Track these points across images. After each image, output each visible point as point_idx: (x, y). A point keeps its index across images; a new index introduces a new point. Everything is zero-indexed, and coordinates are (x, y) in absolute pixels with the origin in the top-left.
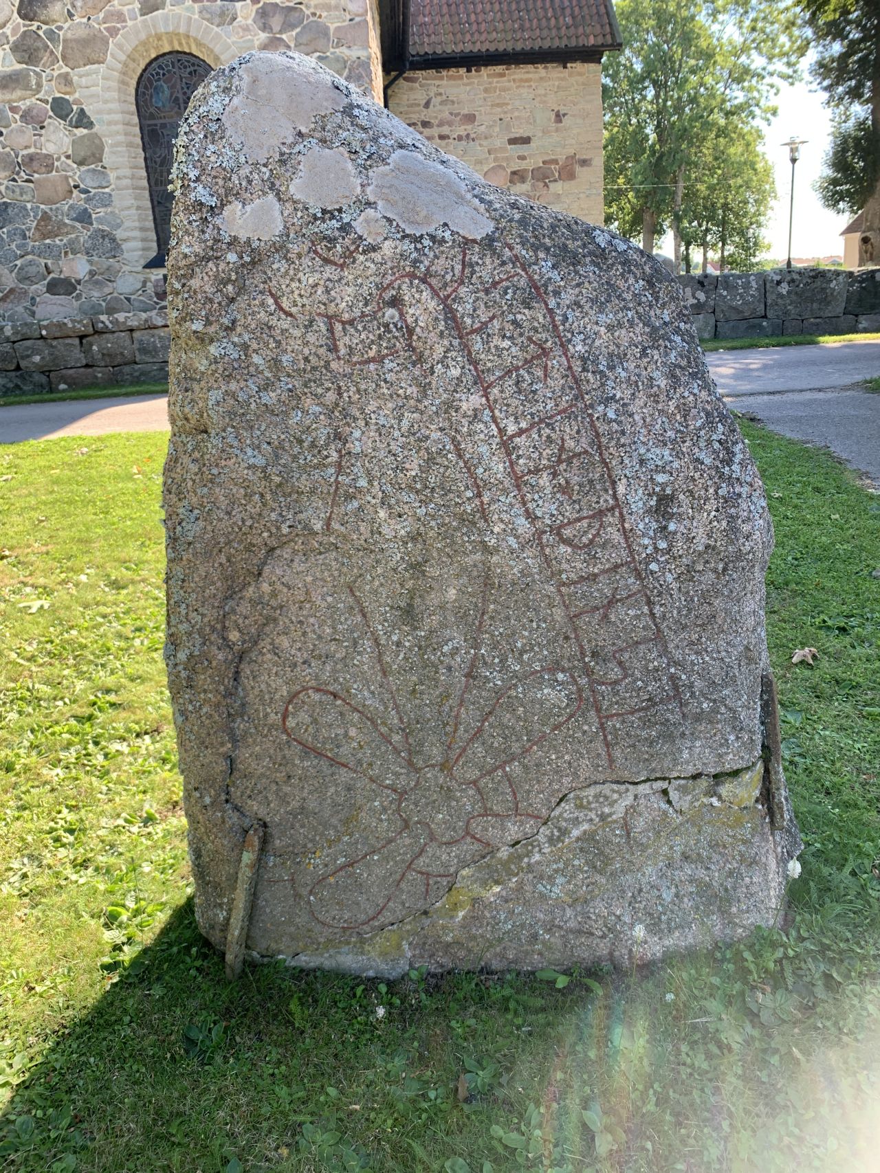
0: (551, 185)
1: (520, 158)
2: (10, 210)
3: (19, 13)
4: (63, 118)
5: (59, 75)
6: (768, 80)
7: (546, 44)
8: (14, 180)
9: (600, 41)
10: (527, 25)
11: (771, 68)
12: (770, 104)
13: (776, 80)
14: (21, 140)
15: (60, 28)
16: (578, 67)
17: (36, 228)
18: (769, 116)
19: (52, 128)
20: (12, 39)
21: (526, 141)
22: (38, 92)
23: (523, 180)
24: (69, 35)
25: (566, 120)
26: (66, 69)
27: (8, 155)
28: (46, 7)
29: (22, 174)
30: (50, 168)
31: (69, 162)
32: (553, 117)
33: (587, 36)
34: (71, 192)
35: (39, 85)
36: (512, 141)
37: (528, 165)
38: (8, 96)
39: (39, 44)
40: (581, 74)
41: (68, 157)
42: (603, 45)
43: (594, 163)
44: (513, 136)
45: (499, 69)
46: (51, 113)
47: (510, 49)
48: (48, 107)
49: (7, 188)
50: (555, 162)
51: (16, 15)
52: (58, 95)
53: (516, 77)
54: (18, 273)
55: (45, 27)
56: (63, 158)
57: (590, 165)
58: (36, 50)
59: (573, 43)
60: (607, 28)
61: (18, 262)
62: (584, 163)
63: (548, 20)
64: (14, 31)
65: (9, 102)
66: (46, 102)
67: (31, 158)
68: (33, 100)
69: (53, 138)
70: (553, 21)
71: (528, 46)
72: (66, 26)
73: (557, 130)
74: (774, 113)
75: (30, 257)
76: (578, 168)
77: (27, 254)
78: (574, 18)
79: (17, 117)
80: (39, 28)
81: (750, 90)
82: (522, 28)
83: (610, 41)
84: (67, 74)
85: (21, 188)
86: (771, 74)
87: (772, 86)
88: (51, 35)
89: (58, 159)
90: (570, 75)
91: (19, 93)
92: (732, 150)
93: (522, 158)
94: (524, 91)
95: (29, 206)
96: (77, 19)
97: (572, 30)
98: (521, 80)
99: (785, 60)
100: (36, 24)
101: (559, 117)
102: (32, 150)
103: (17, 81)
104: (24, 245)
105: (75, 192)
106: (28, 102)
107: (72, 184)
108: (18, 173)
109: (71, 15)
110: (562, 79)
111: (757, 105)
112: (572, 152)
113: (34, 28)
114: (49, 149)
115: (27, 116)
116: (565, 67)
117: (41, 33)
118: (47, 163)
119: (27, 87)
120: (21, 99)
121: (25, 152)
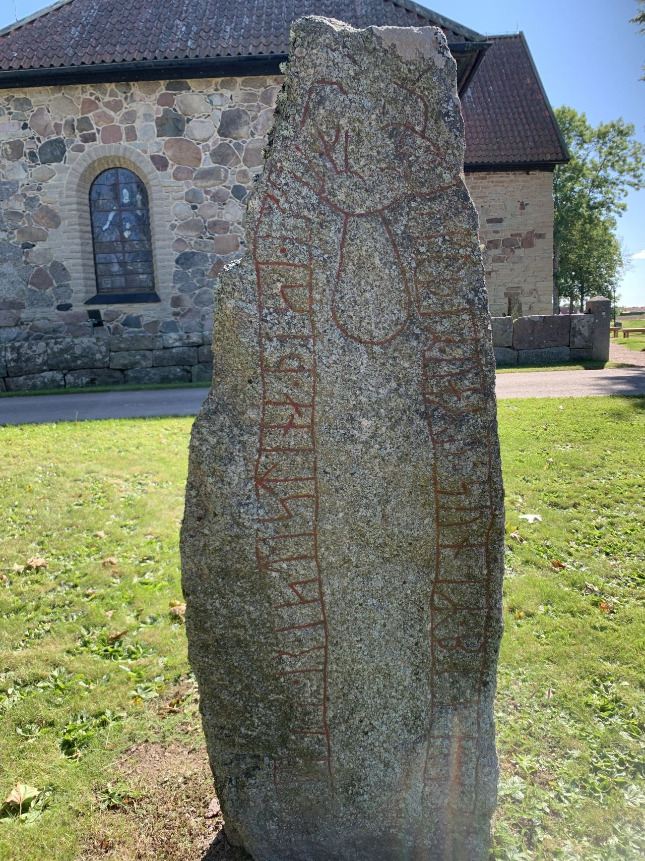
0: (517, 251)
1: (494, 232)
2: (195, 257)
3: (219, 132)
4: (239, 198)
5: (240, 171)
6: (620, 187)
7: (517, 159)
8: (201, 237)
9: (554, 157)
10: (503, 146)
11: (622, 179)
12: (621, 202)
13: (626, 187)
14: (210, 212)
15: (244, 142)
16: (537, 174)
17: (212, 270)
18: (620, 210)
19: (231, 205)
20: (212, 148)
21: (500, 221)
22: (225, 181)
23: (496, 247)
24: (250, 146)
25: (527, 208)
26: (245, 168)
27: (199, 221)
28: (237, 128)
29: (207, 234)
30: (226, 230)
31: (240, 226)
32: (519, 206)
33: (545, 154)
34: (238, 246)
35: (226, 177)
36: (489, 221)
37: (501, 236)
38: (204, 184)
39: (230, 152)
40: (538, 178)
41: (239, 223)
42: (556, 160)
43: (547, 236)
44: (490, 217)
45: (482, 174)
46: (231, 195)
47: (492, 162)
48: (230, 191)
49: (196, 242)
50: (520, 235)
51: (216, 133)
52: (237, 184)
53: (494, 179)
54: (196, 299)
55: (234, 141)
56: (236, 224)
57: (544, 238)
58: (227, 155)
59: (535, 159)
60: (559, 150)
61: (197, 292)
62: (540, 236)
63: (517, 144)
64: (214, 143)
65: (205, 187)
66: (229, 188)
67: (215, 224)
68: (221, 187)
69: (231, 211)
70: (520, 145)
71: (504, 160)
72: (248, 141)
73: (521, 214)
74: (624, 209)
75: (205, 288)
76: (535, 240)
77: (204, 286)
78: (535, 142)
79: (209, 197)
80: (230, 142)
81: (607, 193)
82: (499, 149)
83: (561, 158)
84: (245, 170)
85: (206, 243)
86: (623, 183)
87: (623, 191)
88: (238, 147)
89: (232, 225)
90: (532, 179)
91: (212, 182)
92: (595, 232)
93: (496, 232)
94: (499, 189)
95: (209, 255)
96: (256, 137)
97: (534, 151)
98: (497, 182)
99: (632, 173)
100: (229, 139)
101: (523, 206)
102: (216, 218)
103: (212, 174)
104: (202, 280)
105: (241, 247)
106: (217, 188)
107: (240, 241)
108: (204, 233)
109: (253, 134)
110: (527, 181)
111: (612, 203)
112: (531, 229)
113: (227, 142)
114: (227, 217)
115: (216, 197)
116: (528, 174)
117: (231, 145)
118: (224, 227)
119: (218, 178)
120: (214, 185)
121: (211, 220)
